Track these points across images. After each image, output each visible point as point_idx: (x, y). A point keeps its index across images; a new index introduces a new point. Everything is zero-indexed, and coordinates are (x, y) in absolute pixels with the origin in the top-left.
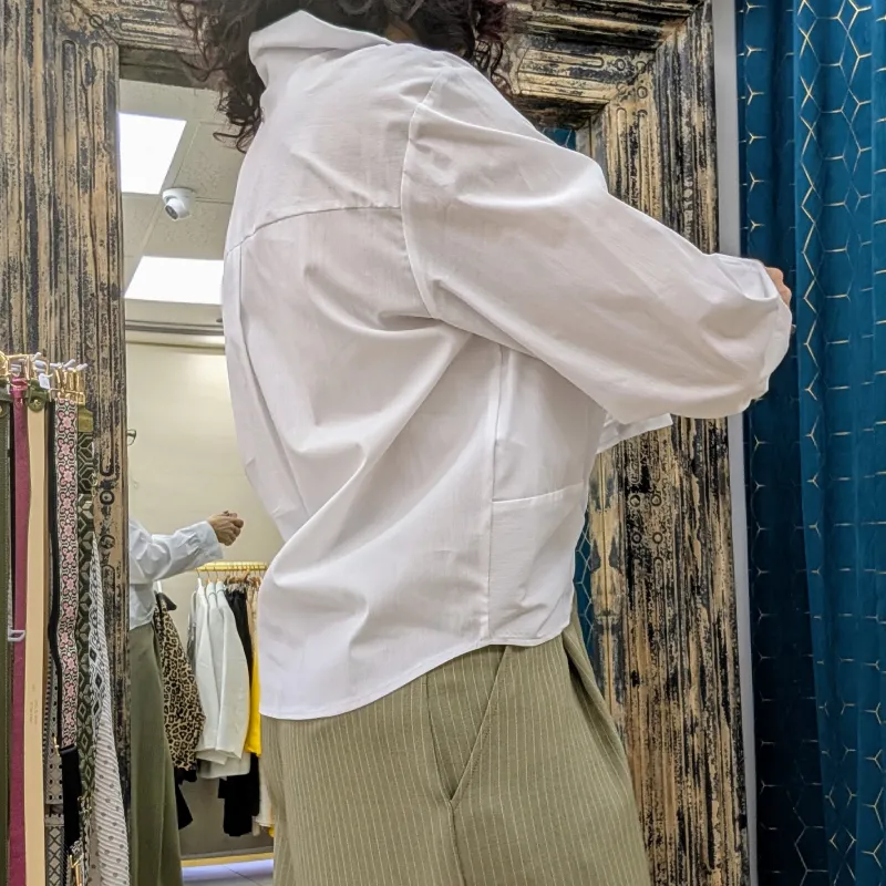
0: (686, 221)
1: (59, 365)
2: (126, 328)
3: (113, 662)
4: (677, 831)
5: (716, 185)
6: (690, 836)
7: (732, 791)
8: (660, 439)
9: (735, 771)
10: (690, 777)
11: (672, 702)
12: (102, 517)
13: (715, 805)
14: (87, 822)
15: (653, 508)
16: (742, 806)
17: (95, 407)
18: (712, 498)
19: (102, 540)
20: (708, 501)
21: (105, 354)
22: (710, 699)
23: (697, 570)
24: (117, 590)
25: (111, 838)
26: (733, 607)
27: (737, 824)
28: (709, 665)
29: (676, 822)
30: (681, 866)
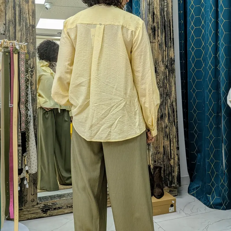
0: (165, 10)
1: (21, 43)
2: (36, 35)
3: (33, 112)
4: (163, 151)
5: (172, 2)
6: (166, 152)
7: (176, 141)
8: (159, 60)
9: (176, 137)
10: (166, 138)
11: (162, 121)
12: (31, 78)
13: (172, 145)
14: (27, 149)
15: (158, 76)
16: (178, 144)
17: (29, 53)
18: (171, 74)
19: (31, 84)
20: (170, 75)
21: (31, 41)
22: (170, 120)
23: (168, 91)
24: (34, 95)
25: (33, 152)
26: (176, 99)
27: (177, 149)
28: (170, 112)
29: (163, 149)
30: (164, 159)
